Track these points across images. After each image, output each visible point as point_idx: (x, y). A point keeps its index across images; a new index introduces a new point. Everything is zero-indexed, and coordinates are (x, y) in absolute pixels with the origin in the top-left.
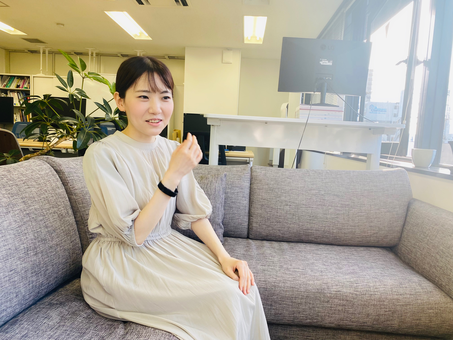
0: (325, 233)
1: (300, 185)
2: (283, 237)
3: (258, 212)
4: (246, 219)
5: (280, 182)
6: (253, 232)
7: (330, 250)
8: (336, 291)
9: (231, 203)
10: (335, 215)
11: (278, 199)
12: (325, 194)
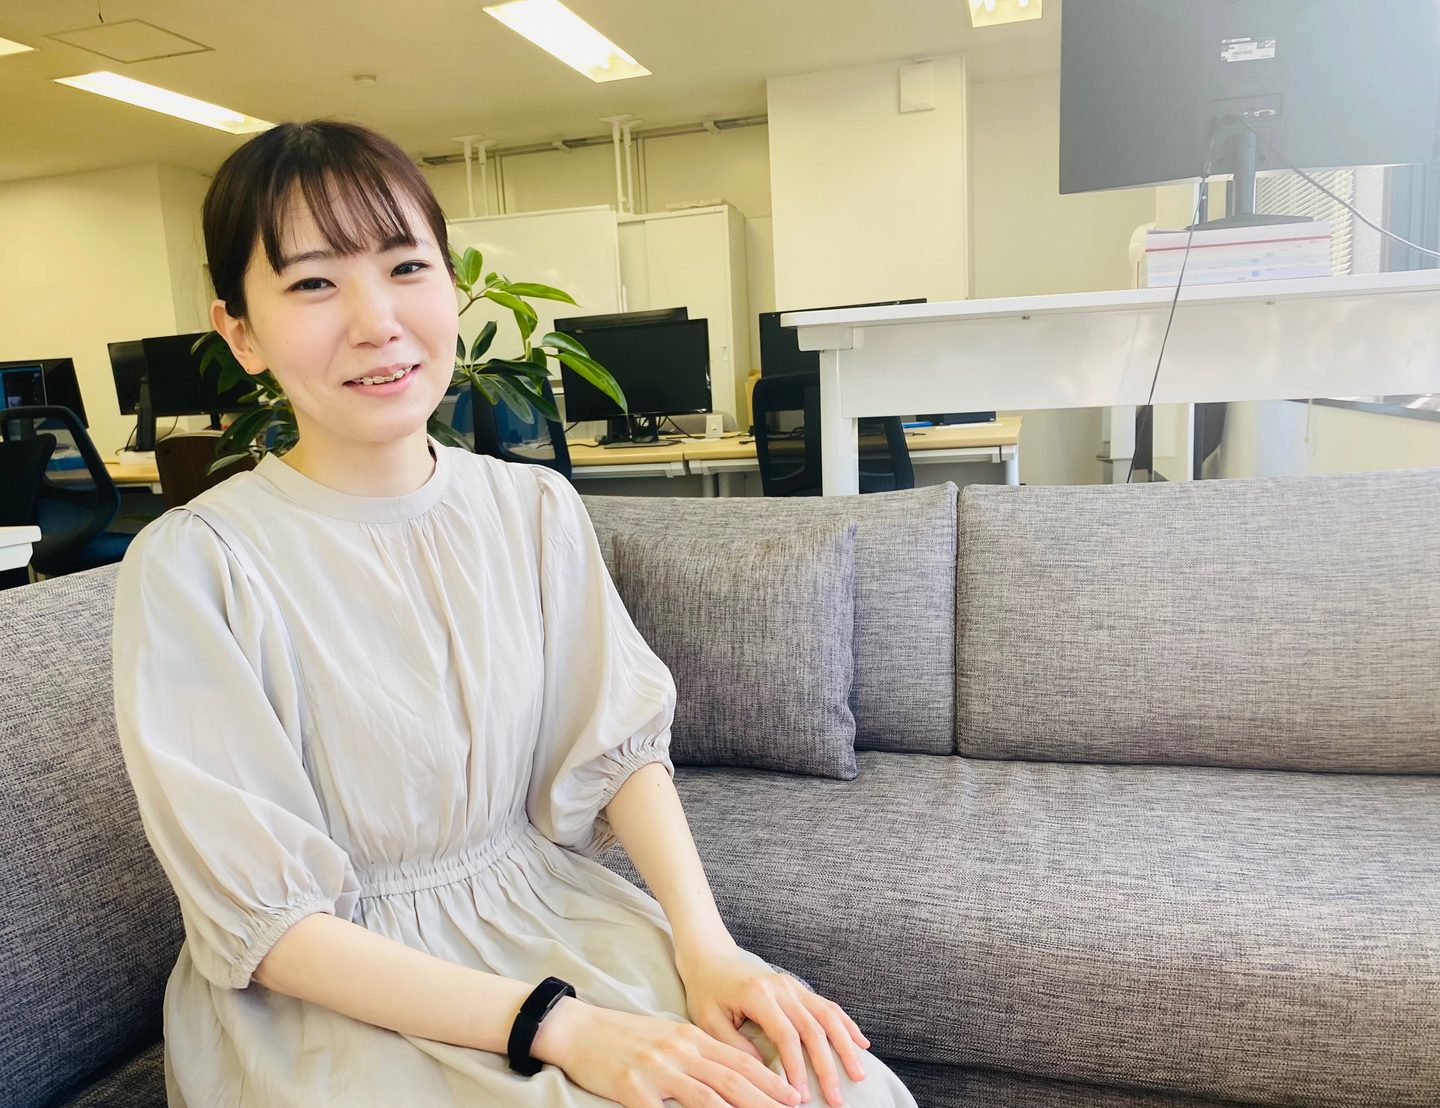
0: (1256, 727)
1: (1150, 549)
2: (1089, 747)
3: (987, 659)
4: (945, 685)
5: (1071, 542)
6: (972, 734)
7: (1275, 793)
8: (1274, 968)
9: (884, 632)
10: (1296, 656)
11: (1063, 606)
12: (1254, 577)
